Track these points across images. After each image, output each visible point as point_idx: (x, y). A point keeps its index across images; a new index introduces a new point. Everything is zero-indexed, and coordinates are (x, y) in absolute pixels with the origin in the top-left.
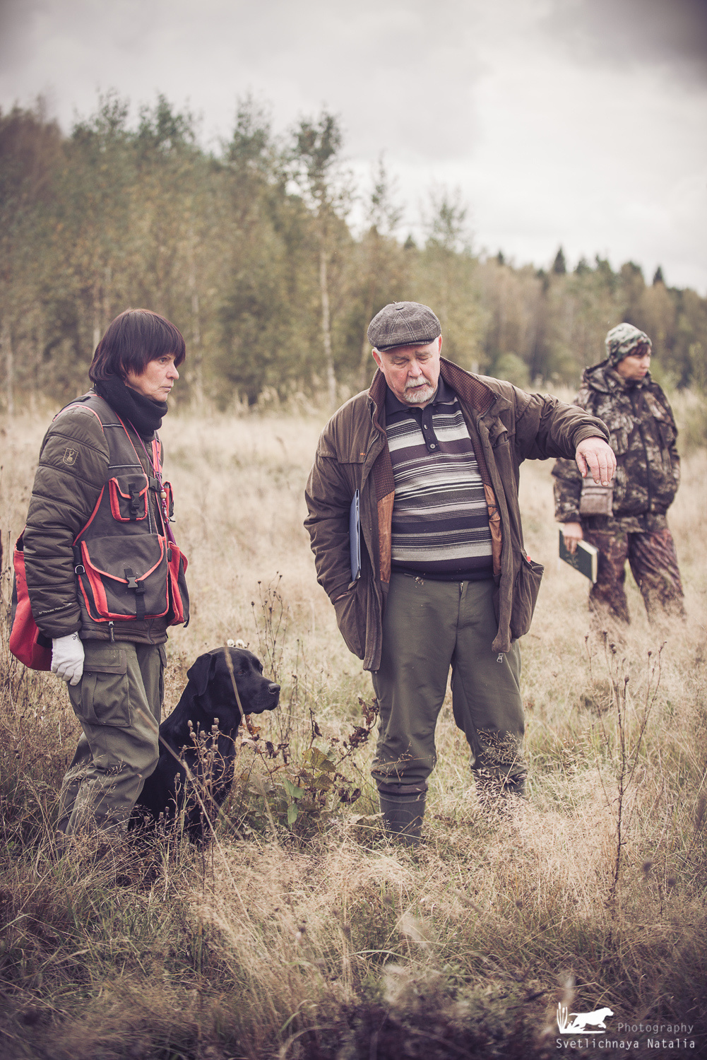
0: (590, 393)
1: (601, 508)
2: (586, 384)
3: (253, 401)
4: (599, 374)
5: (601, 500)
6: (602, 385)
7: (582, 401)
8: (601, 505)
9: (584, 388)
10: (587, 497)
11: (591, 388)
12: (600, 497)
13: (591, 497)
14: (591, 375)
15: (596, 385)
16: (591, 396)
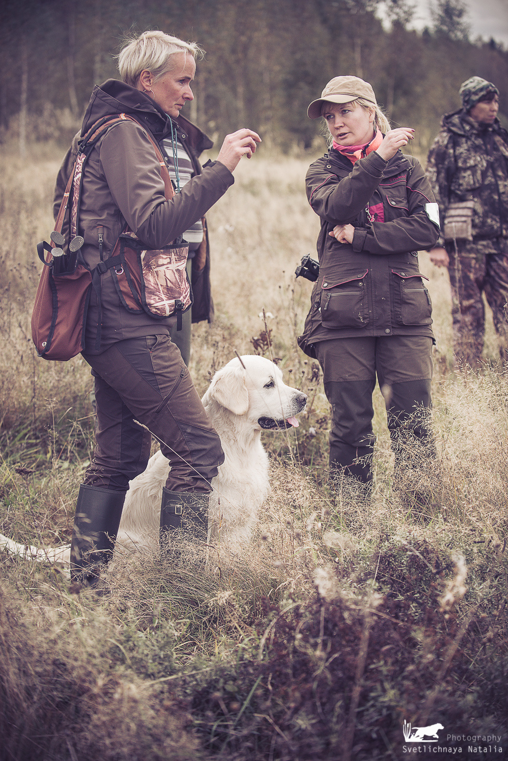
0: (449, 135)
1: (462, 234)
2: (445, 128)
3: (308, 145)
4: (456, 120)
5: (462, 226)
6: (459, 129)
7: (443, 142)
8: (462, 230)
9: (444, 131)
10: (449, 225)
11: (449, 131)
12: (460, 224)
13: (453, 224)
14: (449, 120)
15: (453, 129)
16: (450, 138)
